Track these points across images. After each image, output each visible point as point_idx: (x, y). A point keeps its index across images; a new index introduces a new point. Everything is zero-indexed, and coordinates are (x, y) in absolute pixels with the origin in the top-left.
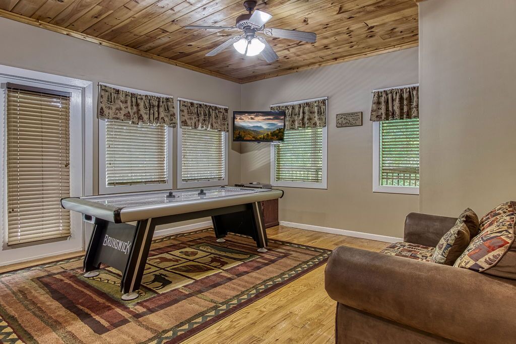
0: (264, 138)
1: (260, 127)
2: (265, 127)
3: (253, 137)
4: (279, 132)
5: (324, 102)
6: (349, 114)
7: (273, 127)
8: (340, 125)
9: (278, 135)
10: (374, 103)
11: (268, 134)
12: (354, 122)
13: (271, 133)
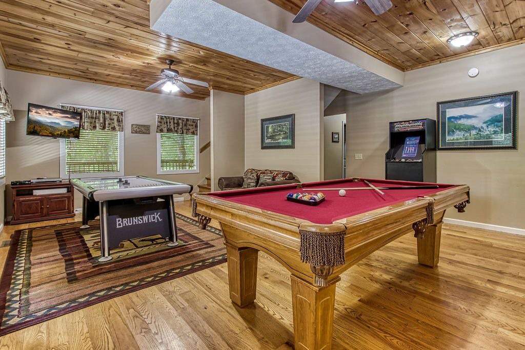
0: (61, 135)
1: (58, 124)
2: (63, 124)
3: (50, 133)
4: (76, 130)
5: (122, 113)
6: (142, 126)
7: (70, 125)
8: (134, 132)
9: (74, 133)
10: (159, 122)
11: (65, 131)
12: (145, 131)
13: (68, 130)
